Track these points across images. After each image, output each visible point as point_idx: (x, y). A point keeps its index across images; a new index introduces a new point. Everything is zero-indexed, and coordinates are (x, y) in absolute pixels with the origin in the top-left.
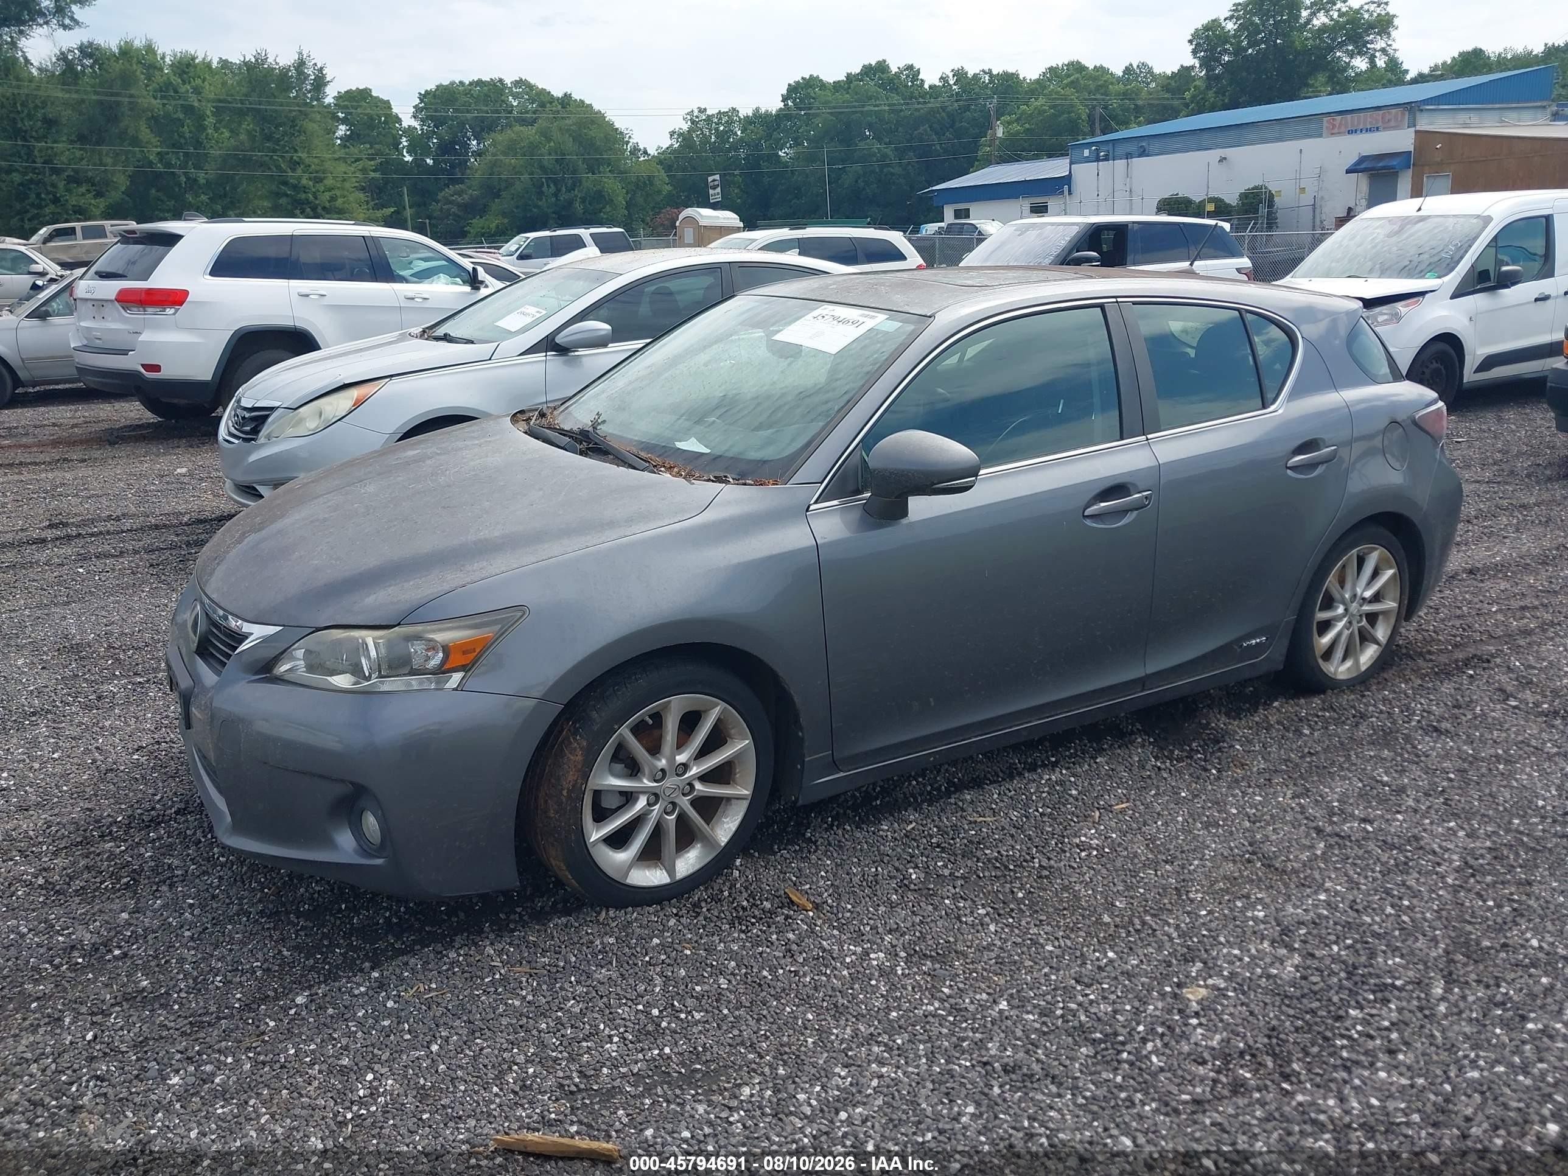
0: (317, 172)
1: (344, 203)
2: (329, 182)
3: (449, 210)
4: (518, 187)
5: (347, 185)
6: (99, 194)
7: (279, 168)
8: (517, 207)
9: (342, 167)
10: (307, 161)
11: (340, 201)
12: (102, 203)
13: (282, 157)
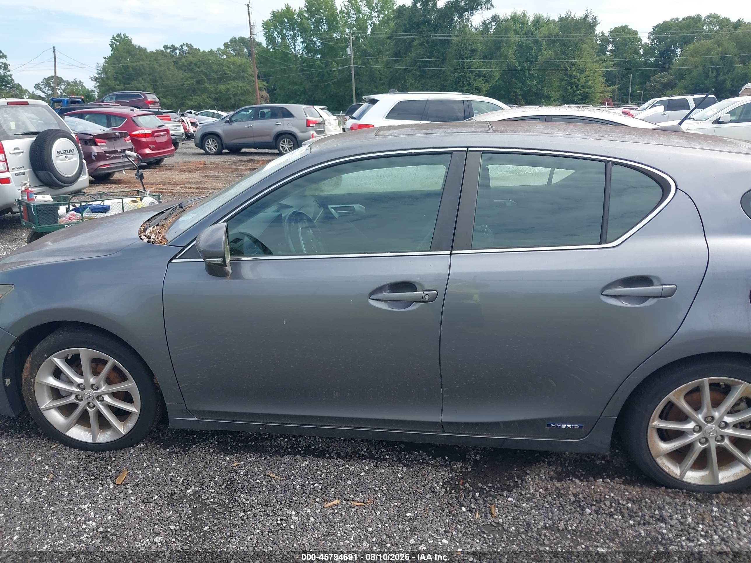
0: (582, 68)
1: (592, 83)
2: (587, 73)
3: (655, 86)
4: (695, 73)
5: (596, 74)
6: (487, 81)
7: (565, 67)
8: (693, 84)
9: (596, 66)
10: (579, 64)
11: (590, 82)
12: (488, 86)
13: (567, 62)
